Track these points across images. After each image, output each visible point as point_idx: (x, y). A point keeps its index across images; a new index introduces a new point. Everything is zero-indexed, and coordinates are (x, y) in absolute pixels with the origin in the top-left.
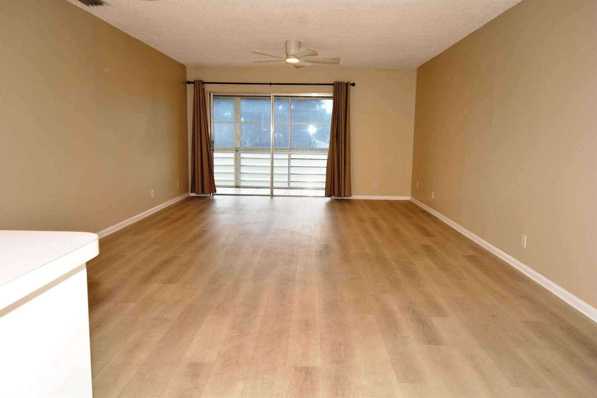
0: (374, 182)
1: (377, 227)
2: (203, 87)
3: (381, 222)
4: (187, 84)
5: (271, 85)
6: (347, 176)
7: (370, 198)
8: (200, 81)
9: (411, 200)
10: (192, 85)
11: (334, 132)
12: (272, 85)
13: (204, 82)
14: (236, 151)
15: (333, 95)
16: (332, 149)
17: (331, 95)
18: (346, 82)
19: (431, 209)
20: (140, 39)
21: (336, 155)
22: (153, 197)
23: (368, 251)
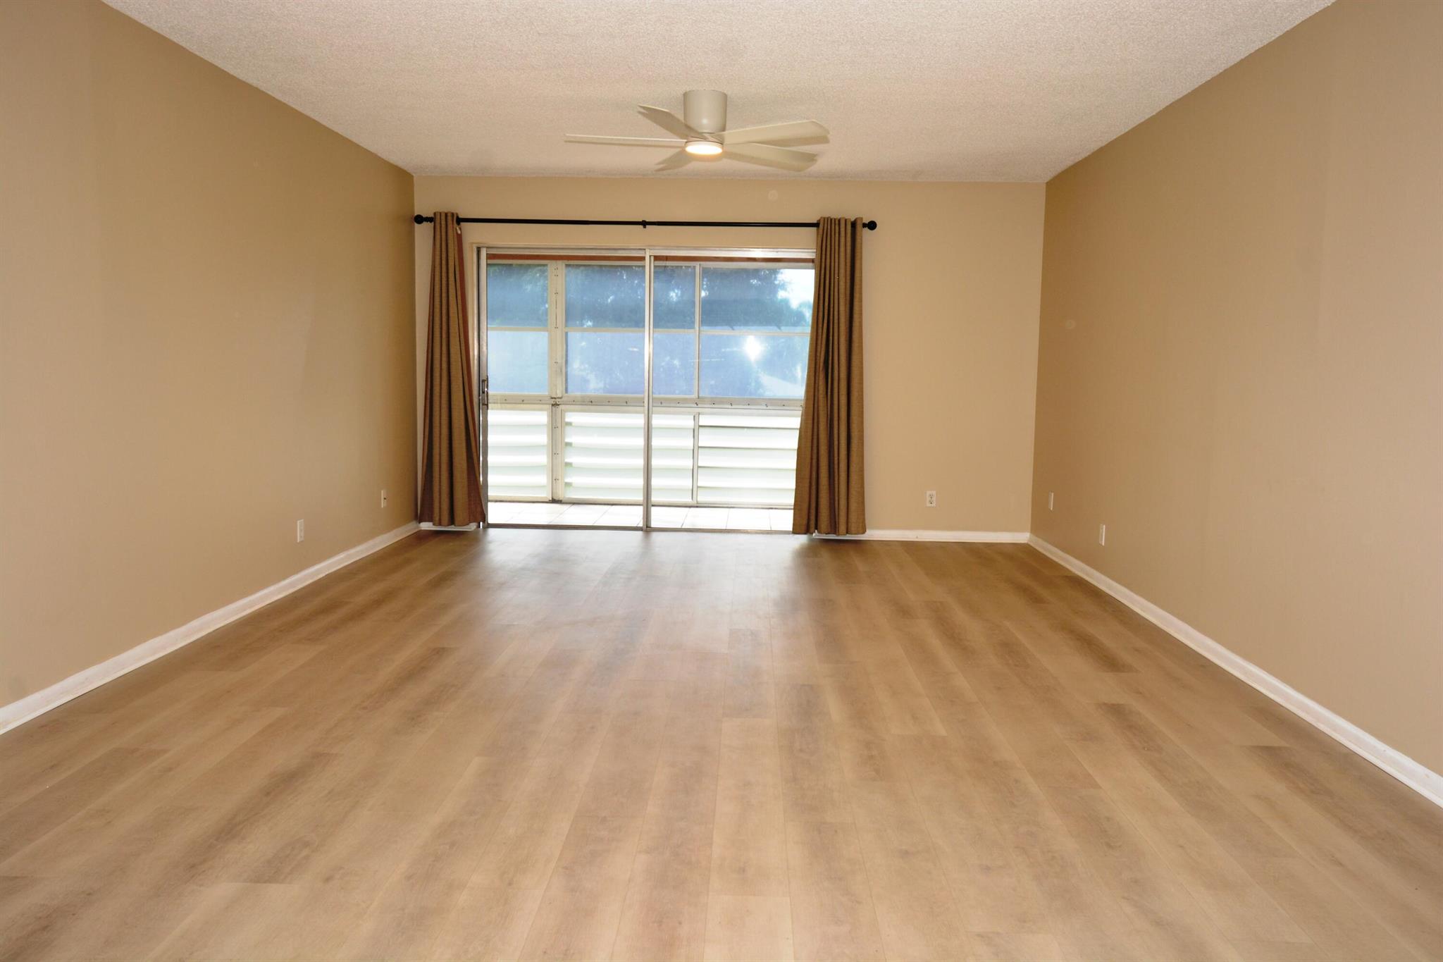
0: (928, 493)
1: (953, 637)
2: (459, 232)
3: (961, 616)
4: (416, 224)
5: (645, 227)
6: (854, 477)
7: (917, 537)
8: (449, 215)
9: (1029, 543)
10: (427, 226)
11: (818, 354)
12: (647, 226)
13: (460, 217)
14: (553, 405)
15: (814, 254)
16: (812, 403)
17: (809, 254)
18: (853, 220)
19: (1097, 574)
20: (263, 87)
21: (825, 420)
22: (302, 542)
23: (940, 729)
